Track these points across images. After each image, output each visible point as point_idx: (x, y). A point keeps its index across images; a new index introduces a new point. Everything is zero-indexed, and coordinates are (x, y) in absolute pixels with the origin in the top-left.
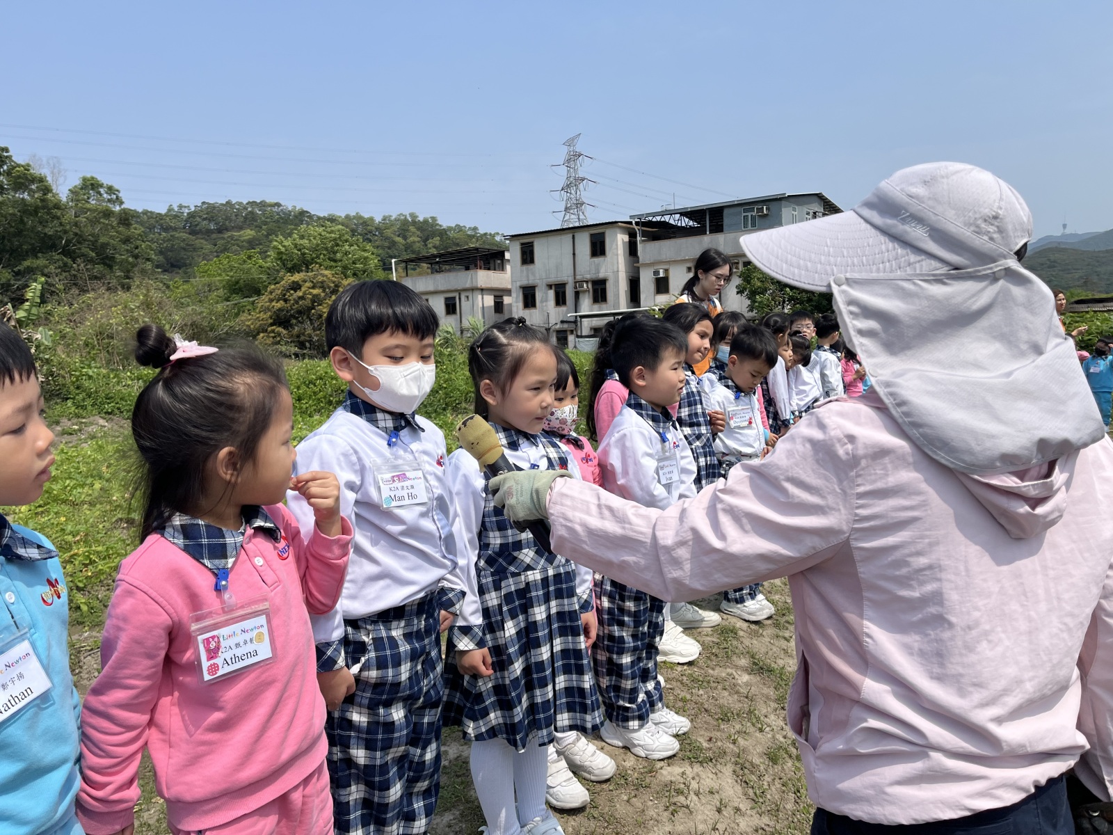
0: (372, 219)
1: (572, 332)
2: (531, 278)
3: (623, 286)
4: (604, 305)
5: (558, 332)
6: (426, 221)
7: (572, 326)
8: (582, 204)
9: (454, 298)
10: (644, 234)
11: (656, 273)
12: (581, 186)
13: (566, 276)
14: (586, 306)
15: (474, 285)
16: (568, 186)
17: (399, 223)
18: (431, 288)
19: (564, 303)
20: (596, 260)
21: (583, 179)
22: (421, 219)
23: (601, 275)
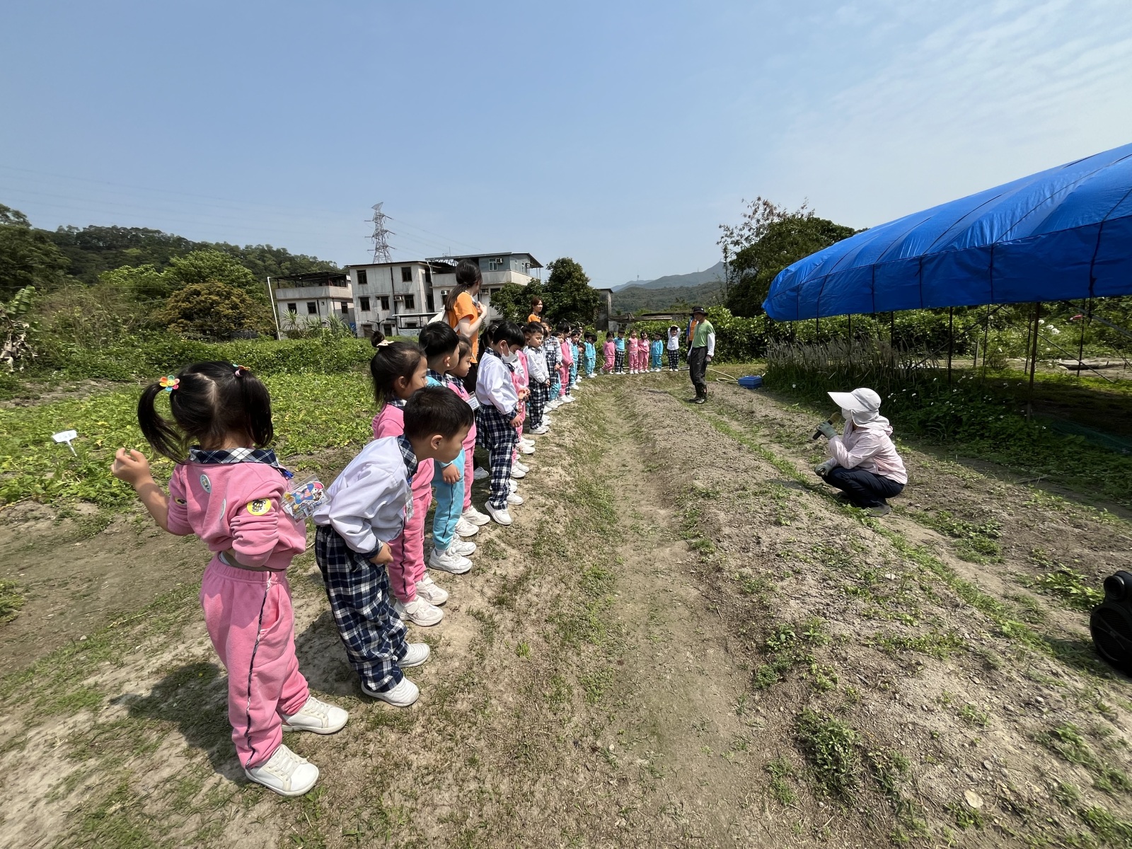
0: (237, 247)
1: (394, 326)
2: (365, 292)
3: (424, 300)
4: (413, 310)
5: (385, 325)
6: (278, 251)
7: (394, 322)
8: (387, 246)
9: (314, 303)
10: (434, 270)
11: (443, 292)
12: (385, 235)
13: (388, 291)
14: (402, 310)
15: (327, 295)
16: (377, 235)
17: (258, 252)
18: (297, 296)
19: (388, 308)
20: (406, 283)
21: (386, 231)
22: (275, 249)
23: (410, 292)
